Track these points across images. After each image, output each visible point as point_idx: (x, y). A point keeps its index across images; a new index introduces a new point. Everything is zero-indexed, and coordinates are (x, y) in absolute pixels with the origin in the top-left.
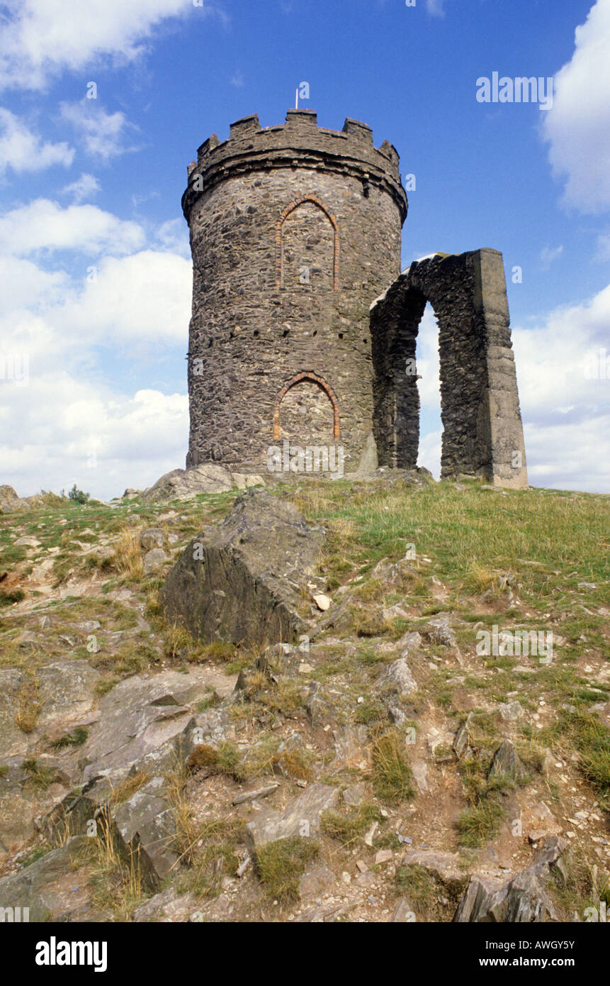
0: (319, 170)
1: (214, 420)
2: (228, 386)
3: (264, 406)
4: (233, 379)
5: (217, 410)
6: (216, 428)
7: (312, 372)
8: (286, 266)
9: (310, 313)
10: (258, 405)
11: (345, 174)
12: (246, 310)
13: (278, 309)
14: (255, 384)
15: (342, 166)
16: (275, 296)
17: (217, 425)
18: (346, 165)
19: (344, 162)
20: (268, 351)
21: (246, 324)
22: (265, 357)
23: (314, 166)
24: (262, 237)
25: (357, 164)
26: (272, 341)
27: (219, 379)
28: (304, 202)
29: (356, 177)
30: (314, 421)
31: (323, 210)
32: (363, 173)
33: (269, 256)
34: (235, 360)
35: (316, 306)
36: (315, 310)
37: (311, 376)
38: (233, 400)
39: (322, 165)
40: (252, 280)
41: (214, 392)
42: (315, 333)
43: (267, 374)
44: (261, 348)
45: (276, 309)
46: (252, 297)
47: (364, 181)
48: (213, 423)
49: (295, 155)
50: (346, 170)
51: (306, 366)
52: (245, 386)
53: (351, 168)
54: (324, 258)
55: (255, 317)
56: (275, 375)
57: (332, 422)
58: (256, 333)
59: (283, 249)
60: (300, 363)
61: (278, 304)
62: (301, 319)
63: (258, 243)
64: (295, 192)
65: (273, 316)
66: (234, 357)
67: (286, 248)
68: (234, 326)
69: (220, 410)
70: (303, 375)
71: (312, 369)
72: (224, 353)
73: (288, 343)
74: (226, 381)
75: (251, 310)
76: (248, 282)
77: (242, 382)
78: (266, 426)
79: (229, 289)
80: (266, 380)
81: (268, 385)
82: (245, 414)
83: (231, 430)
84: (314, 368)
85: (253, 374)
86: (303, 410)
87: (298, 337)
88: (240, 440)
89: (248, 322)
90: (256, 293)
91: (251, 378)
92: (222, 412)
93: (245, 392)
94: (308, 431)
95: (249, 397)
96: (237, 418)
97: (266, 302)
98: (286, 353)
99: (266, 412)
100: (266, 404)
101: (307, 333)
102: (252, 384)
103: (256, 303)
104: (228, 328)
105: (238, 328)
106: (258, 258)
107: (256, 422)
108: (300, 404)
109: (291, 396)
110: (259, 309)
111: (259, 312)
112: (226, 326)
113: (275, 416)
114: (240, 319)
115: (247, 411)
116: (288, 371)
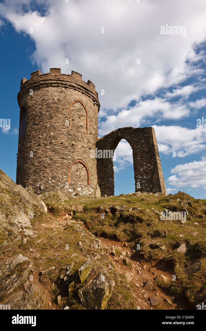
0: (83, 93)
1: (41, 175)
2: (49, 162)
3: (65, 171)
4: (51, 159)
5: (43, 171)
6: (42, 178)
7: (82, 160)
8: (72, 122)
9: (80, 139)
10: (62, 170)
11: (89, 97)
12: (57, 134)
13: (70, 137)
14: (61, 162)
15: (89, 94)
16: (69, 131)
17: (43, 177)
18: (90, 94)
19: (90, 93)
20: (66, 150)
21: (57, 140)
22: (65, 152)
23: (82, 91)
24: (64, 110)
25: (93, 95)
26: (68, 147)
27: (45, 159)
28: (78, 102)
29: (92, 99)
30: (82, 178)
31: (83, 106)
32: (94, 98)
33: (66, 117)
34: (52, 152)
35: (82, 137)
36: (82, 139)
37: (81, 161)
38: (51, 167)
39: (84, 92)
40: (59, 124)
41: (41, 164)
42: (82, 147)
43: (66, 159)
44: (64, 149)
45: (69, 136)
46: (59, 130)
47: (94, 101)
48: (40, 176)
49: (76, 86)
50: (90, 96)
51: (80, 158)
52: (57, 162)
53: (91, 96)
54: (84, 122)
55: (61, 137)
56: (69, 159)
57: (87, 179)
58: (62, 143)
59: (71, 116)
60: (78, 156)
61: (70, 134)
62: (78, 141)
63: (62, 112)
64: (75, 98)
65: (68, 138)
66: (52, 151)
67: (72, 115)
68: (51, 140)
69: (45, 171)
70: (79, 161)
71: (81, 159)
72: (47, 149)
73: (74, 149)
74: (48, 160)
75: (59, 135)
76: (58, 125)
77: (55, 161)
78: (65, 178)
79: (49, 126)
80: (65, 161)
81: (66, 163)
82: (57, 173)
83: (50, 179)
84: (82, 159)
85: (60, 158)
86: (78, 173)
87: (77, 147)
88: (54, 183)
89: (58, 139)
90: (61, 129)
91: (60, 160)
92: (46, 172)
93: (57, 165)
94: (80, 181)
95: (58, 167)
96: (53, 174)
97: (65, 133)
98: (73, 152)
99: (65, 173)
100: (66, 170)
101: (80, 146)
102: (60, 162)
103: (61, 133)
104: (48, 140)
105: (53, 141)
106: (61, 117)
107: (61, 176)
108: (77, 171)
109: (74, 168)
110: (62, 135)
111: (62, 136)
112: (47, 139)
113: (69, 174)
114: (54, 138)
115: (57, 172)
116: (74, 159)
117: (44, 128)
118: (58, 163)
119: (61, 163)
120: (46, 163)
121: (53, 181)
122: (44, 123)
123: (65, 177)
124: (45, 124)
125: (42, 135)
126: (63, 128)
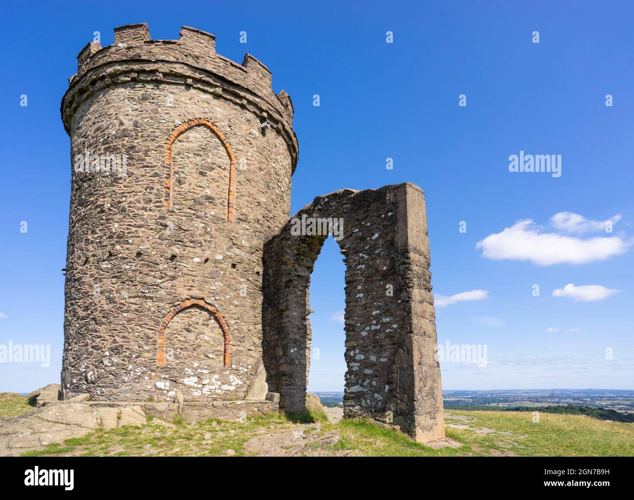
1: (89, 342)
2: (106, 307)
3: (147, 331)
4: (111, 300)
5: (92, 330)
7: (202, 299)
8: (177, 188)
10: (140, 329)
11: (243, 107)
12: (127, 229)
13: (166, 233)
14: (137, 307)
16: (162, 217)
18: (245, 98)
19: (243, 93)
20: (153, 273)
21: (128, 244)
22: (149, 280)
23: (211, 90)
24: (149, 154)
26: (157, 264)
28: (198, 126)
30: (203, 348)
31: (219, 137)
33: (156, 175)
34: (114, 280)
35: (208, 234)
36: (207, 238)
37: (202, 303)
38: (110, 322)
39: (219, 90)
40: (136, 197)
42: (207, 261)
43: (151, 298)
44: (145, 270)
45: (163, 231)
46: (136, 215)
48: (87, 344)
50: (245, 102)
51: (195, 292)
52: (125, 308)
54: (218, 186)
55: (139, 237)
56: (162, 299)
57: (223, 350)
58: (139, 254)
59: (172, 170)
60: (189, 289)
61: (166, 226)
62: (192, 245)
64: (188, 113)
65: (159, 238)
66: (113, 277)
67: (176, 169)
68: (113, 245)
69: (96, 331)
70: (194, 302)
71: (201, 296)
72: (101, 272)
73: (175, 268)
74: (103, 302)
75: (134, 229)
76: (132, 199)
77: (122, 304)
78: (148, 351)
79: (109, 205)
80: (150, 303)
81: (152, 309)
82: (124, 337)
83: (107, 353)
84: (204, 296)
85: (135, 297)
86: (191, 337)
87: (187, 263)
88: (117, 364)
89: (130, 241)
90: (140, 212)
91: (133, 300)
92: (98, 334)
93: (125, 315)
94: (197, 358)
95: (129, 321)
96: (115, 341)
97: (152, 223)
98: (173, 278)
99: (149, 338)
100: (149, 329)
101: (197, 260)
102: (133, 307)
103: (140, 222)
104: (106, 246)
105: (118, 247)
106: (143, 176)
107: (137, 347)
108: (188, 331)
109: (178, 322)
110: (143, 229)
111: (143, 232)
112: (105, 244)
113: (160, 341)
114: (121, 238)
115: (126, 334)
116: (175, 297)
117: (99, 212)
118: (127, 311)
119: (136, 310)
120: (99, 310)
121: (115, 359)
122: (96, 199)
123: (146, 348)
124: (100, 201)
125: (94, 232)
126: (144, 209)
